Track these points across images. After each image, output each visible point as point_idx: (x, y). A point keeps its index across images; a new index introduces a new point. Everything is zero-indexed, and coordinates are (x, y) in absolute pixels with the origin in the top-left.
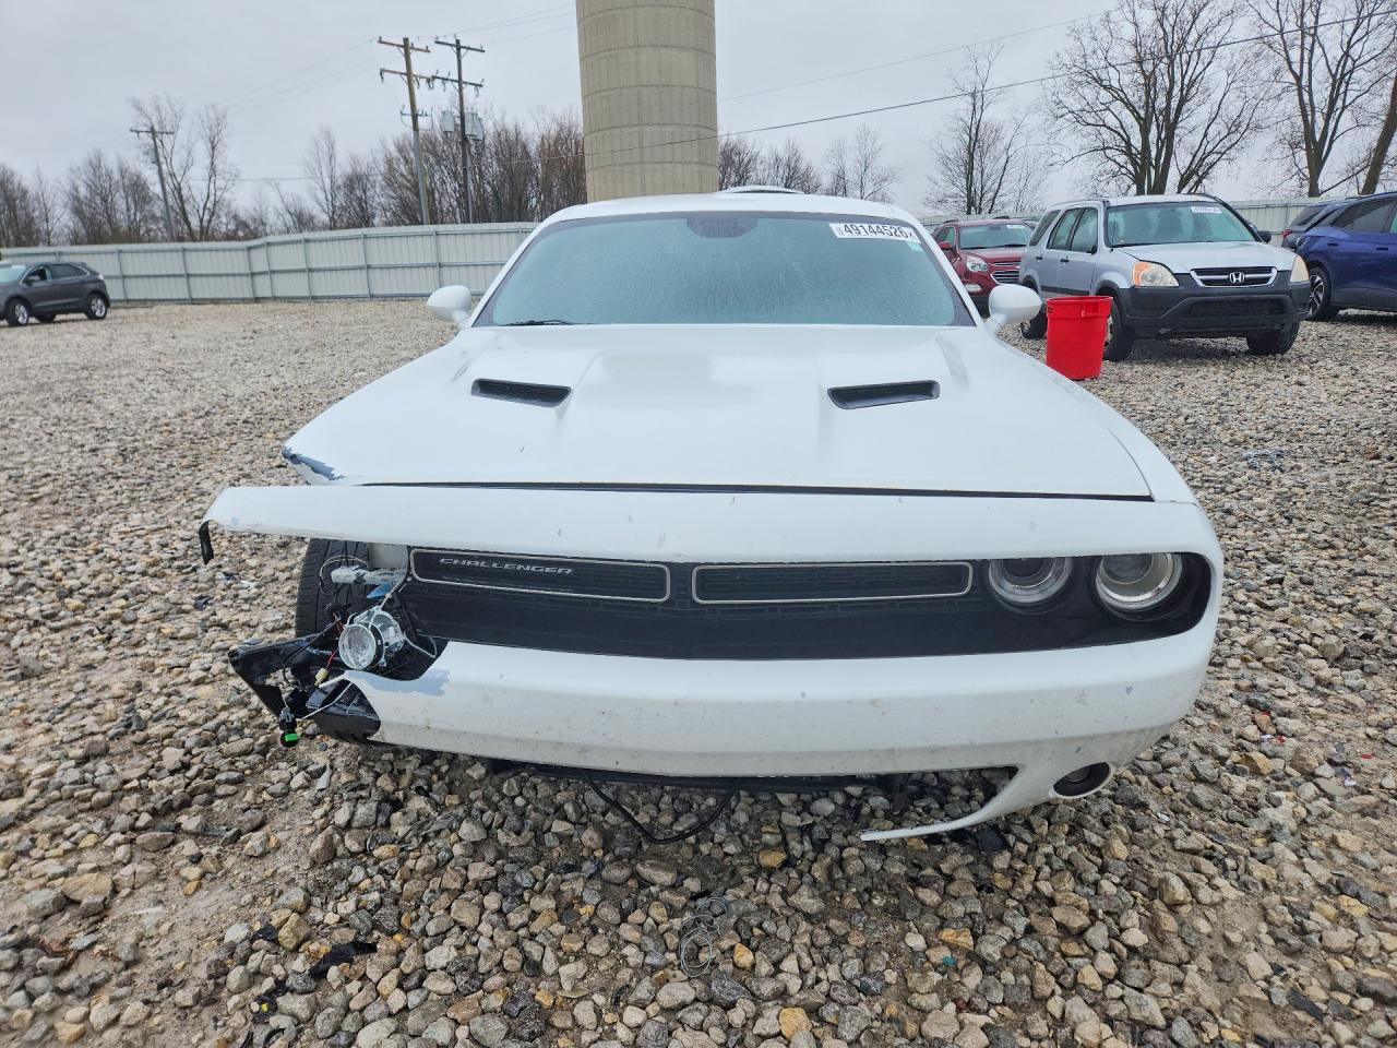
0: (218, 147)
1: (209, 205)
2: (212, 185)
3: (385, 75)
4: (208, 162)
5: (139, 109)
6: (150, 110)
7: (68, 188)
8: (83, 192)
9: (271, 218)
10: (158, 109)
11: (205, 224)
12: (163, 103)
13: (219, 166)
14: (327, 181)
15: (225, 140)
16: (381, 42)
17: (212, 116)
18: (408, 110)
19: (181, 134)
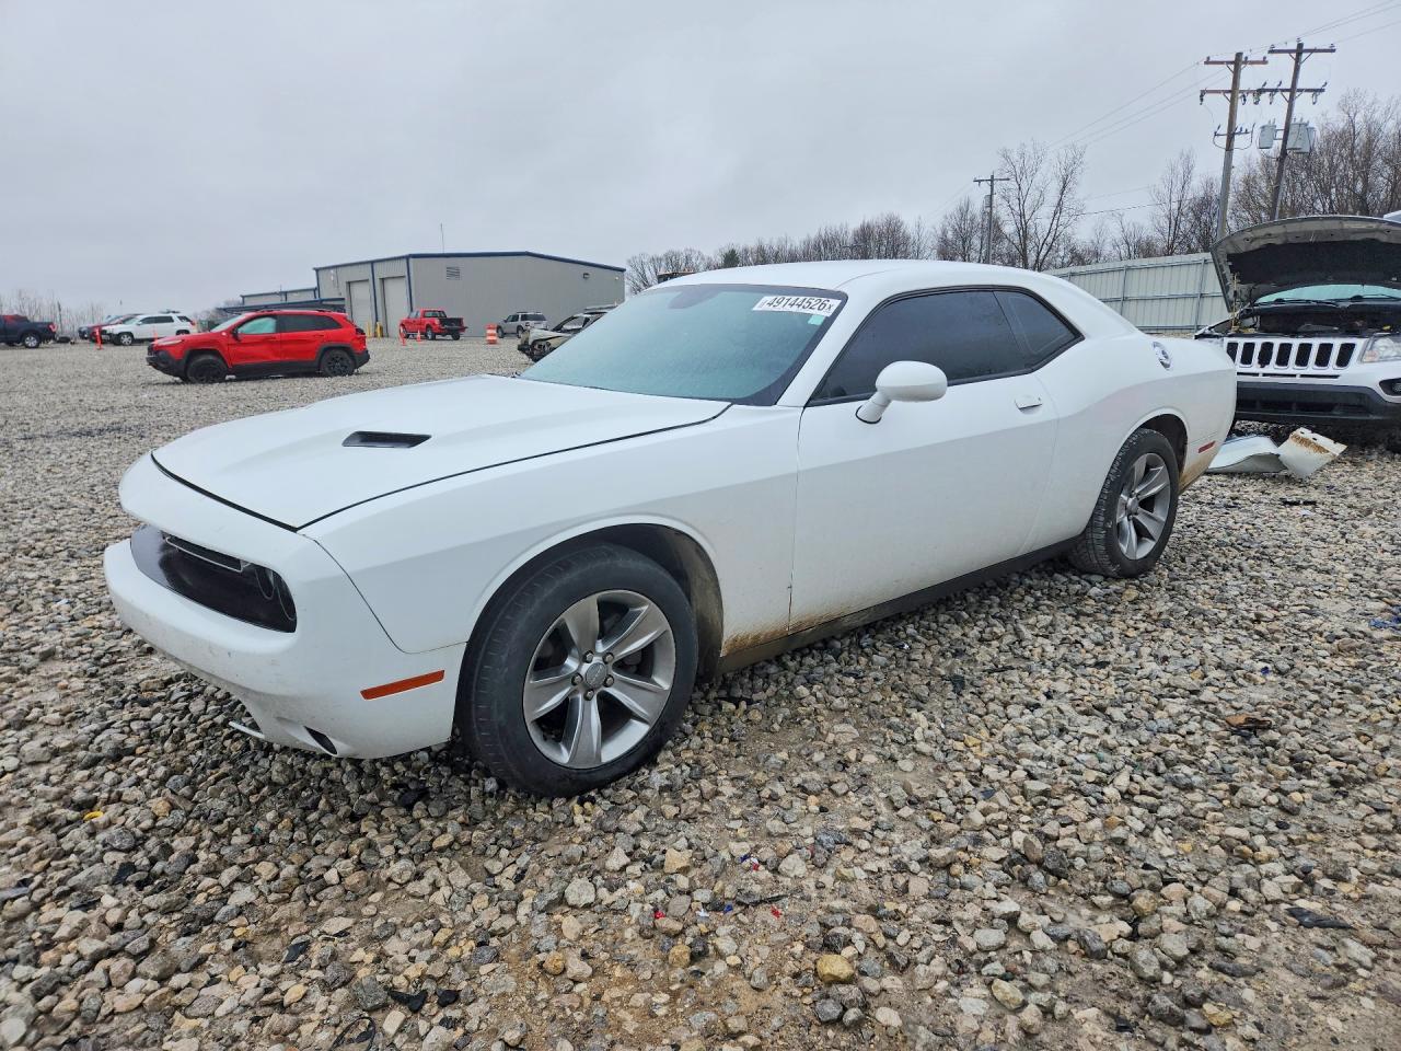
0: (1070, 185)
1: (1050, 240)
2: (1055, 222)
3: (1206, 97)
4: (1057, 200)
5: (1006, 157)
6: (1015, 157)
7: (940, 233)
8: (950, 235)
9: (1107, 249)
10: (1022, 155)
11: (1041, 258)
12: (1029, 150)
13: (1066, 203)
14: (1175, 206)
15: (1078, 177)
16: (1208, 62)
17: (1070, 156)
18: (1224, 130)
19: (1038, 178)
